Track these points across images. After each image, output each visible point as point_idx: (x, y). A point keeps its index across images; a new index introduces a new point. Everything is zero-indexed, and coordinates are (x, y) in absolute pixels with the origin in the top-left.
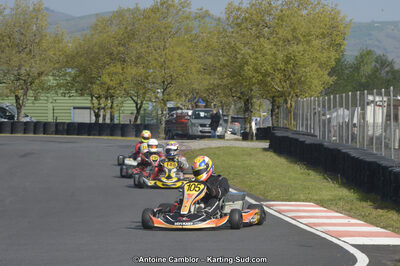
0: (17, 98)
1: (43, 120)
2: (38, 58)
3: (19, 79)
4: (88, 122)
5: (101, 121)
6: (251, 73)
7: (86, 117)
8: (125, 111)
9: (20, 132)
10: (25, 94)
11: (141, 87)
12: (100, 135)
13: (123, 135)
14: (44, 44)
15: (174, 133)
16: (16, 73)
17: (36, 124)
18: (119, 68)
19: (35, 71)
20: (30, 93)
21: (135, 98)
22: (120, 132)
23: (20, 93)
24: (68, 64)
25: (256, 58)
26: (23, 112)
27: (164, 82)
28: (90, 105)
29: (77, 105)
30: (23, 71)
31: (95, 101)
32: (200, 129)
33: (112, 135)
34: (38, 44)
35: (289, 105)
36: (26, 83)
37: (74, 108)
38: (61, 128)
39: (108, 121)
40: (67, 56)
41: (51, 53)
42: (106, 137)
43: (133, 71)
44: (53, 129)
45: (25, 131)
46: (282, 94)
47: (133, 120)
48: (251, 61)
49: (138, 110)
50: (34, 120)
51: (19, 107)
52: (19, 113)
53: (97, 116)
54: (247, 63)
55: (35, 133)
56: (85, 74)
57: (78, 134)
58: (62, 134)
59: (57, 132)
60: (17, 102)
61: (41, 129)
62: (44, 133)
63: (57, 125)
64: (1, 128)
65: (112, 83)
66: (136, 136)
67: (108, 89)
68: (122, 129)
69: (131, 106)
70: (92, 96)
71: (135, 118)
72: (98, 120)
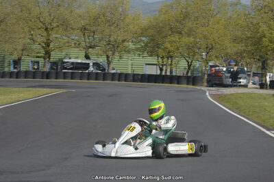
0: (108, 57)
1: (125, 72)
2: (122, 30)
3: (109, 44)
4: (155, 74)
5: (163, 73)
6: (267, 43)
7: (154, 71)
8: (180, 67)
9: (109, 80)
10: (113, 54)
11: (192, 51)
12: (163, 83)
13: (178, 83)
14: (127, 21)
15: (213, 82)
16: (107, 40)
17: (120, 74)
18: (176, 38)
19: (120, 39)
20: (117, 54)
21: (187, 59)
22: (176, 82)
23: (110, 53)
24: (142, 35)
26: (111, 66)
27: (207, 48)
28: (156, 63)
29: (148, 62)
30: (112, 39)
31: (160, 60)
33: (171, 83)
34: (123, 21)
36: (114, 47)
37: (146, 64)
38: (136, 77)
39: (168, 74)
40: (142, 29)
41: (131, 27)
42: (166, 85)
43: (186, 40)
44: (131, 78)
45: (113, 79)
47: (185, 73)
48: (267, 35)
49: (189, 66)
50: (119, 72)
51: (109, 63)
52: (109, 67)
53: (161, 70)
54: (264, 36)
55: (119, 81)
56: (154, 42)
57: (148, 82)
58: (137, 82)
59: (134, 80)
60: (108, 59)
61: (124, 78)
62: (125, 81)
63: (134, 75)
64: (97, 76)
65: (171, 49)
66: (187, 84)
67: (169, 52)
68: (178, 79)
69: (184, 64)
70: (158, 56)
71: (187, 72)
72: (161, 73)
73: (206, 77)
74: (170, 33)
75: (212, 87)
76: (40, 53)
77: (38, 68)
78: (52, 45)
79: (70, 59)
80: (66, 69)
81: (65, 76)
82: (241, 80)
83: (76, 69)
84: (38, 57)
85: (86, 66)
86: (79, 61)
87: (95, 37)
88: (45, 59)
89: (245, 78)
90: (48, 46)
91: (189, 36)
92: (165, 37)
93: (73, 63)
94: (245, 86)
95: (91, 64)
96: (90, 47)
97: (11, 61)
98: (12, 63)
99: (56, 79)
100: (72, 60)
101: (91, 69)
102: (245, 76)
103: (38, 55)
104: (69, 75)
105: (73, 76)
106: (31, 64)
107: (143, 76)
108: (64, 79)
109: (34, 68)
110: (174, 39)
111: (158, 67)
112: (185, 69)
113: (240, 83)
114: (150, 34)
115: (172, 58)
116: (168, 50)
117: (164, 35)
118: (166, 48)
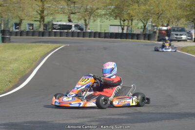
0: (85, 20)
1: (99, 31)
3: (86, 11)
5: (125, 31)
8: (137, 27)
9: (87, 37)
10: (89, 19)
12: (126, 38)
13: (138, 39)
16: (85, 8)
17: (95, 33)
18: (136, 6)
19: (95, 7)
20: (92, 18)
21: (143, 21)
22: (136, 37)
23: (87, 18)
26: (88, 27)
27: (158, 13)
29: (112, 24)
31: (122, 22)
32: (175, 36)
33: (132, 39)
37: (111, 25)
38: (107, 35)
43: (143, 7)
44: (103, 35)
45: (90, 36)
47: (142, 32)
49: (145, 26)
51: (86, 25)
52: (86, 27)
53: (123, 29)
55: (94, 37)
57: (116, 38)
58: (108, 38)
59: (105, 37)
60: (85, 22)
61: (98, 36)
62: (99, 37)
63: (105, 33)
64: (78, 35)
65: (133, 14)
66: (144, 39)
67: (132, 16)
68: (137, 36)
69: (141, 25)
70: (121, 19)
71: (144, 31)
72: (123, 31)
73: (157, 34)
74: (131, 2)
75: (160, 41)
76: (37, 18)
77: (33, 29)
78: (45, 12)
79: (58, 22)
80: (55, 29)
81: (55, 34)
82: (183, 36)
83: (63, 29)
84: (35, 21)
85: (70, 27)
86: (64, 23)
87: (75, 6)
88: (40, 22)
89: (185, 35)
90: (43, 13)
91: (145, 5)
92: (128, 6)
93: (60, 25)
94: (185, 41)
95: (73, 26)
96: (72, 13)
97: (14, 23)
98: (14, 25)
99: (49, 36)
100: (59, 23)
101: (73, 29)
102: (185, 33)
103: (35, 19)
104: (59, 34)
105: (61, 34)
106: (27, 26)
107: (112, 34)
108: (55, 36)
109: (30, 29)
110: (134, 7)
111: (120, 27)
112: (142, 29)
113: (182, 38)
114: (117, 4)
115: (132, 20)
116: (131, 15)
117: (127, 4)
118: (129, 14)
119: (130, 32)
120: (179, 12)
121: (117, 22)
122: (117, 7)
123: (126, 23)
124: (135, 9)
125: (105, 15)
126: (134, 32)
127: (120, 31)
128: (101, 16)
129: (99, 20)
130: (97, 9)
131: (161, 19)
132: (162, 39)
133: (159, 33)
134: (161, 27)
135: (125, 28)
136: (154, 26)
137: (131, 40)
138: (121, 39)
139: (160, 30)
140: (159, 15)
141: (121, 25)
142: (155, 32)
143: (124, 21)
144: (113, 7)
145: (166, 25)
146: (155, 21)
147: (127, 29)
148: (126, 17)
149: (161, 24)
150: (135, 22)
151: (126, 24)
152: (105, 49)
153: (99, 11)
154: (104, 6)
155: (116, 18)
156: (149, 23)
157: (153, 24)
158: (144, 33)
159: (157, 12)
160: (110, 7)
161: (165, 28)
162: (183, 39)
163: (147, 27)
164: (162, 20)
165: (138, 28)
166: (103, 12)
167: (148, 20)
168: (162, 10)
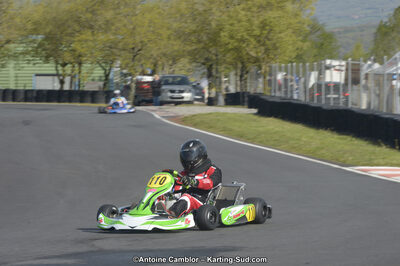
1: (12, 87)
2: (5, 25)
5: (66, 87)
7: (52, 84)
8: (91, 77)
12: (70, 101)
14: (11, 11)
18: (87, 35)
19: (3, 39)
21: (104, 65)
22: (89, 99)
24: (35, 31)
25: (232, 25)
27: (133, 49)
28: (55, 72)
29: (39, 72)
31: (60, 68)
32: (170, 94)
33: (81, 101)
35: (263, 71)
37: (37, 75)
38: (29, 95)
40: (35, 23)
43: (102, 37)
44: (22, 96)
46: (257, 60)
47: (101, 84)
49: (107, 76)
53: (62, 82)
57: (48, 101)
58: (31, 101)
59: (26, 99)
61: (10, 97)
62: (14, 100)
63: (26, 92)
65: (82, 51)
67: (80, 56)
68: (92, 96)
69: (99, 72)
70: (57, 63)
71: (105, 85)
72: (62, 87)
73: (133, 92)
74: (77, 28)
75: (139, 105)
82: (184, 95)
89: (190, 91)
91: (106, 32)
92: (71, 35)
94: (189, 103)
102: (189, 87)
107: (39, 92)
110: (83, 37)
111: (56, 78)
112: (100, 80)
113: (183, 98)
114: (48, 30)
115: (80, 64)
116: (77, 53)
117: (69, 31)
118: (74, 50)
119: (77, 88)
120: (177, 46)
121: (50, 68)
122: (49, 37)
123: (68, 68)
124: (86, 41)
125: (24, 53)
126: (86, 89)
127: (57, 86)
128: (15, 56)
129: (11, 64)
130: (8, 42)
131: (139, 61)
132: (143, 101)
133: (137, 89)
134: (139, 77)
135: (67, 80)
136: (125, 75)
137: (79, 104)
138: (59, 102)
139: (139, 83)
140: (136, 53)
141: (57, 75)
142: (128, 88)
143: (64, 65)
144: (40, 38)
145: (149, 72)
146: (127, 66)
147: (71, 82)
148: (68, 57)
149: (140, 70)
150: (86, 67)
151: (69, 72)
152: (26, 123)
153: (12, 46)
154: (22, 36)
155: (47, 60)
156: (116, 69)
157: (125, 71)
158: (106, 89)
159: (131, 46)
160: (34, 37)
161: (149, 79)
162: (185, 100)
163: (111, 76)
164: (143, 61)
165: (93, 80)
166: (20, 49)
167: (113, 62)
168: (142, 42)
